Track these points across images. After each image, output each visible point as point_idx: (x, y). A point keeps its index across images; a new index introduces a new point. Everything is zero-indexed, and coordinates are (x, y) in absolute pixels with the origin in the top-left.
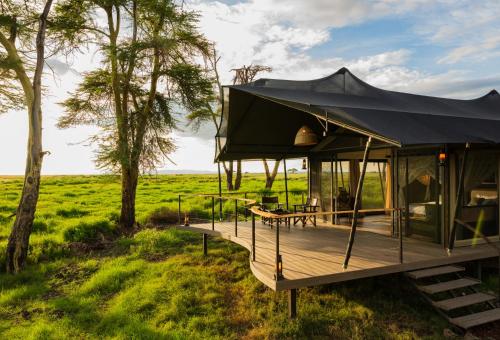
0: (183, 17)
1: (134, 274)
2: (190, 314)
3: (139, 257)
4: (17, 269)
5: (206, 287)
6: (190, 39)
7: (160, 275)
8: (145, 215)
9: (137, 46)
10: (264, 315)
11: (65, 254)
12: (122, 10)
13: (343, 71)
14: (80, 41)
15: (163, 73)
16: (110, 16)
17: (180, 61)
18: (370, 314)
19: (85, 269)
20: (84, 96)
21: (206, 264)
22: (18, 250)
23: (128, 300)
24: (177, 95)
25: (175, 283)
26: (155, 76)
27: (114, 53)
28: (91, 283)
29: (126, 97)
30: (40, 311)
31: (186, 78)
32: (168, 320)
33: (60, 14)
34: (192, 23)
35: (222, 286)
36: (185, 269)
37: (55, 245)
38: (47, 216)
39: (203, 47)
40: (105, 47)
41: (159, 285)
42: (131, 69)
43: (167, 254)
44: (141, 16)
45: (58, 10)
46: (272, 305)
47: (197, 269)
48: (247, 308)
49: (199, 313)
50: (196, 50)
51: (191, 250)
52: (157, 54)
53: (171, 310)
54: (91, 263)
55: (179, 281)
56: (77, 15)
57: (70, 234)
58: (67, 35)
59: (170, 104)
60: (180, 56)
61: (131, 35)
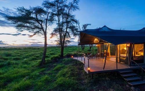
0: (72, 16)
1: (62, 67)
2: (72, 76)
3: (64, 64)
4: (43, 65)
5: (76, 71)
6: (73, 20)
7: (67, 68)
8: (65, 54)
9: (63, 23)
10: (86, 78)
11: (51, 62)
12: (61, 16)
13: (105, 26)
14: (53, 23)
15: (68, 28)
16: (58, 17)
17: (72, 25)
18: (109, 79)
19: (54, 66)
20: (54, 32)
21: (76, 66)
22: (43, 62)
23: (61, 72)
24: (71, 32)
25: (70, 70)
26: (67, 28)
27: (59, 25)
28: (55, 68)
29: (61, 32)
30: (46, 73)
31: (73, 28)
32: (68, 77)
33: (50, 18)
34: (74, 17)
35: (79, 71)
36: (72, 67)
37: (49, 60)
38: (48, 54)
39: (76, 22)
40: (57, 24)
41: (67, 70)
42: (62, 27)
43: (69, 63)
44: (64, 17)
45: (49, 17)
46: (88, 76)
47: (74, 67)
48: (83, 76)
49: (74, 76)
50: (75, 22)
51: (73, 63)
52: (67, 24)
53: (69, 75)
54: (55, 64)
55: (71, 69)
56: (53, 18)
57: (52, 58)
58: (51, 22)
59: (70, 33)
60: (72, 24)
61: (62, 21)
